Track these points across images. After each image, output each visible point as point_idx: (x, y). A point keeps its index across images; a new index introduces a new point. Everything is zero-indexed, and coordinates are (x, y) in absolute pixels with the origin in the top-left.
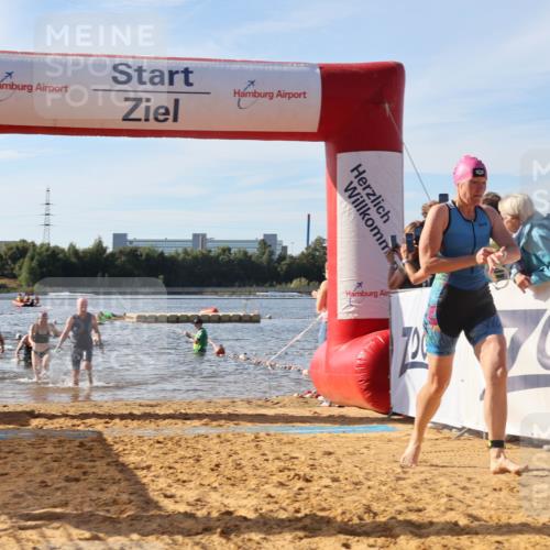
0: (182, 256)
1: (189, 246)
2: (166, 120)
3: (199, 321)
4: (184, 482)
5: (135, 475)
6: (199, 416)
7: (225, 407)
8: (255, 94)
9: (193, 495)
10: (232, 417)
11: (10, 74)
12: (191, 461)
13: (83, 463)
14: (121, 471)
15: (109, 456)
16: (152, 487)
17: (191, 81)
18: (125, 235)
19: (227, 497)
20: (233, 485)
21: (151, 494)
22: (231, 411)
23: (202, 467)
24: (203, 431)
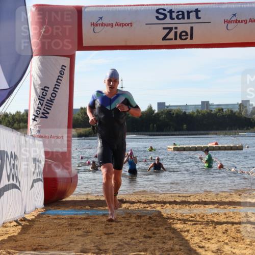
0: (196, 114)
1: (200, 108)
2: (186, 39)
3: (207, 150)
4: (209, 239)
5: (182, 235)
6: (213, 203)
7: (226, 197)
8: (236, 21)
9: (215, 246)
10: (231, 203)
11: (101, 18)
12: (211, 228)
13: (153, 228)
14: (173, 233)
15: (166, 224)
16: (191, 242)
17: (199, 16)
18: (164, 103)
19: (234, 249)
20: (237, 242)
21: (192, 246)
22: (230, 200)
23: (218, 231)
24: (216, 211)
